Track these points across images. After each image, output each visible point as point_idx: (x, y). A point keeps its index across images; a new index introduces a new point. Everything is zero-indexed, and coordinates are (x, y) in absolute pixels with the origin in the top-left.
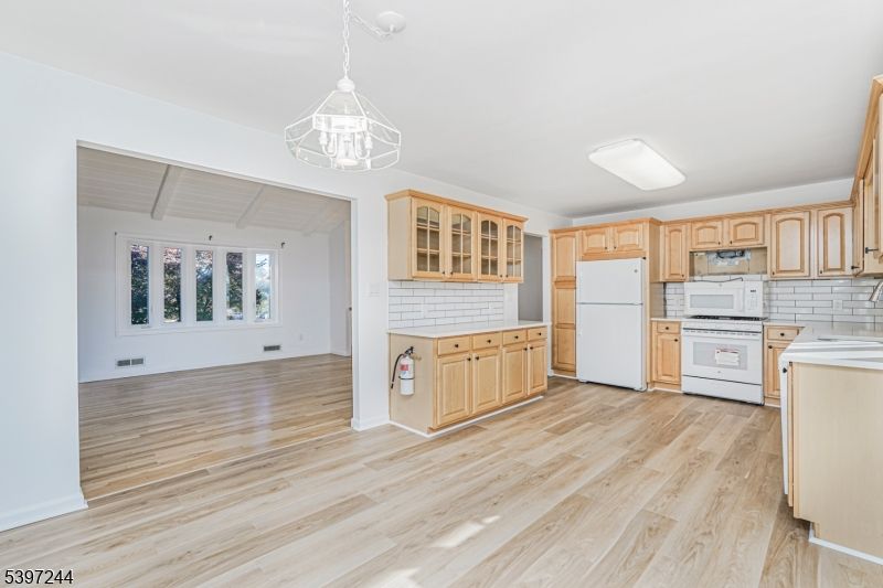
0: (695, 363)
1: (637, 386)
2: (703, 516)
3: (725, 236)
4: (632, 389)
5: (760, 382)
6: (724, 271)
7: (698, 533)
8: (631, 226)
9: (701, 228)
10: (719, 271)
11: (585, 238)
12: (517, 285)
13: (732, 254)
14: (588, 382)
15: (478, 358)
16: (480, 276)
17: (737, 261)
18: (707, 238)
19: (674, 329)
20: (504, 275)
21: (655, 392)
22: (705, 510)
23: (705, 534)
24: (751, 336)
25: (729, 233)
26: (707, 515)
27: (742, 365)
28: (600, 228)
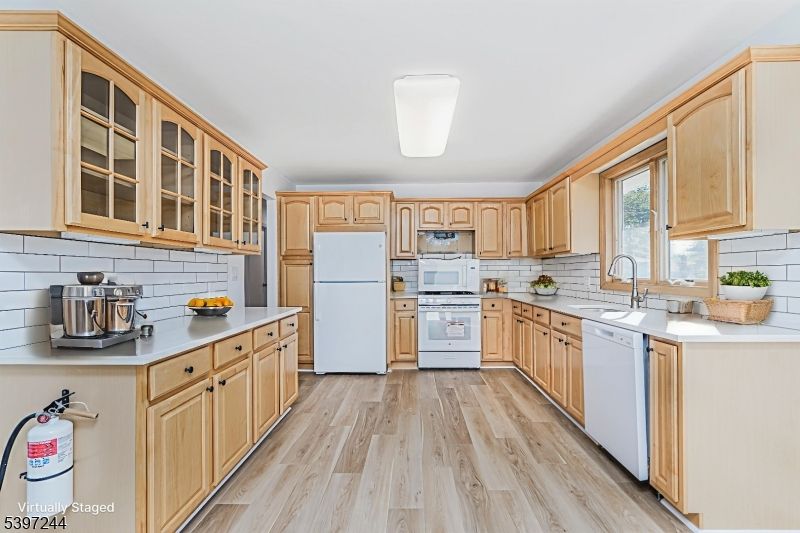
0: (430, 339)
1: (382, 370)
3: (446, 217)
4: (375, 374)
5: (480, 349)
6: (438, 250)
8: (372, 198)
9: (427, 209)
10: (435, 250)
11: (321, 206)
12: (243, 257)
13: (444, 235)
14: (327, 374)
15: (223, 383)
16: (207, 239)
17: (448, 242)
18: (432, 219)
19: (411, 305)
20: (241, 240)
21: (394, 372)
24: (473, 309)
25: (448, 215)
27: (467, 336)
28: (338, 197)
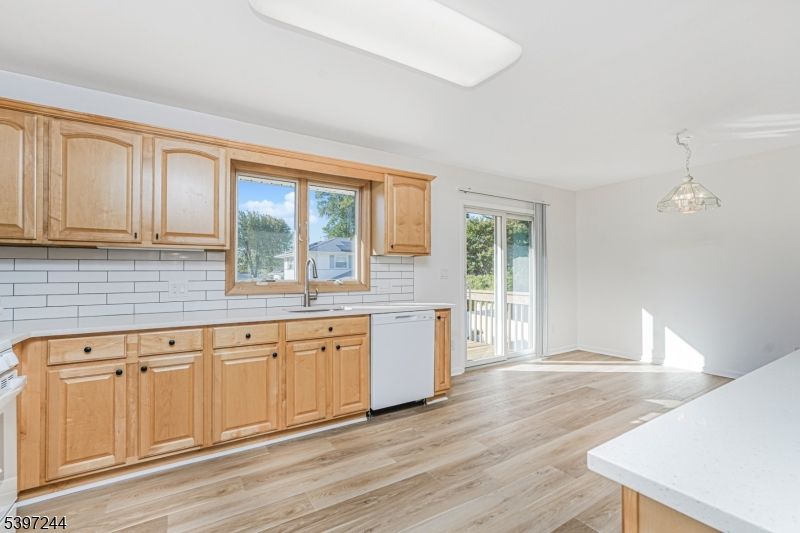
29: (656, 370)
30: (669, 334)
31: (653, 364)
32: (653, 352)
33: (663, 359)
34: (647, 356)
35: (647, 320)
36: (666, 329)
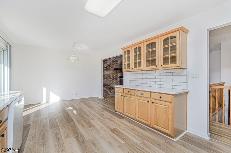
2: (45, 133)
7: (44, 129)
22: (46, 135)
23: (43, 130)
26: (44, 134)
29: (47, 105)
30: (51, 93)
31: (47, 103)
32: (46, 99)
33: (49, 100)
34: (44, 101)
35: (44, 90)
36: (50, 92)
